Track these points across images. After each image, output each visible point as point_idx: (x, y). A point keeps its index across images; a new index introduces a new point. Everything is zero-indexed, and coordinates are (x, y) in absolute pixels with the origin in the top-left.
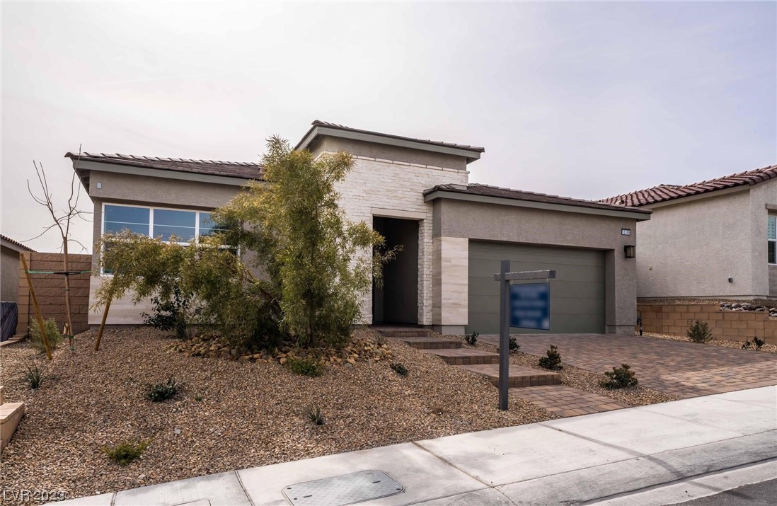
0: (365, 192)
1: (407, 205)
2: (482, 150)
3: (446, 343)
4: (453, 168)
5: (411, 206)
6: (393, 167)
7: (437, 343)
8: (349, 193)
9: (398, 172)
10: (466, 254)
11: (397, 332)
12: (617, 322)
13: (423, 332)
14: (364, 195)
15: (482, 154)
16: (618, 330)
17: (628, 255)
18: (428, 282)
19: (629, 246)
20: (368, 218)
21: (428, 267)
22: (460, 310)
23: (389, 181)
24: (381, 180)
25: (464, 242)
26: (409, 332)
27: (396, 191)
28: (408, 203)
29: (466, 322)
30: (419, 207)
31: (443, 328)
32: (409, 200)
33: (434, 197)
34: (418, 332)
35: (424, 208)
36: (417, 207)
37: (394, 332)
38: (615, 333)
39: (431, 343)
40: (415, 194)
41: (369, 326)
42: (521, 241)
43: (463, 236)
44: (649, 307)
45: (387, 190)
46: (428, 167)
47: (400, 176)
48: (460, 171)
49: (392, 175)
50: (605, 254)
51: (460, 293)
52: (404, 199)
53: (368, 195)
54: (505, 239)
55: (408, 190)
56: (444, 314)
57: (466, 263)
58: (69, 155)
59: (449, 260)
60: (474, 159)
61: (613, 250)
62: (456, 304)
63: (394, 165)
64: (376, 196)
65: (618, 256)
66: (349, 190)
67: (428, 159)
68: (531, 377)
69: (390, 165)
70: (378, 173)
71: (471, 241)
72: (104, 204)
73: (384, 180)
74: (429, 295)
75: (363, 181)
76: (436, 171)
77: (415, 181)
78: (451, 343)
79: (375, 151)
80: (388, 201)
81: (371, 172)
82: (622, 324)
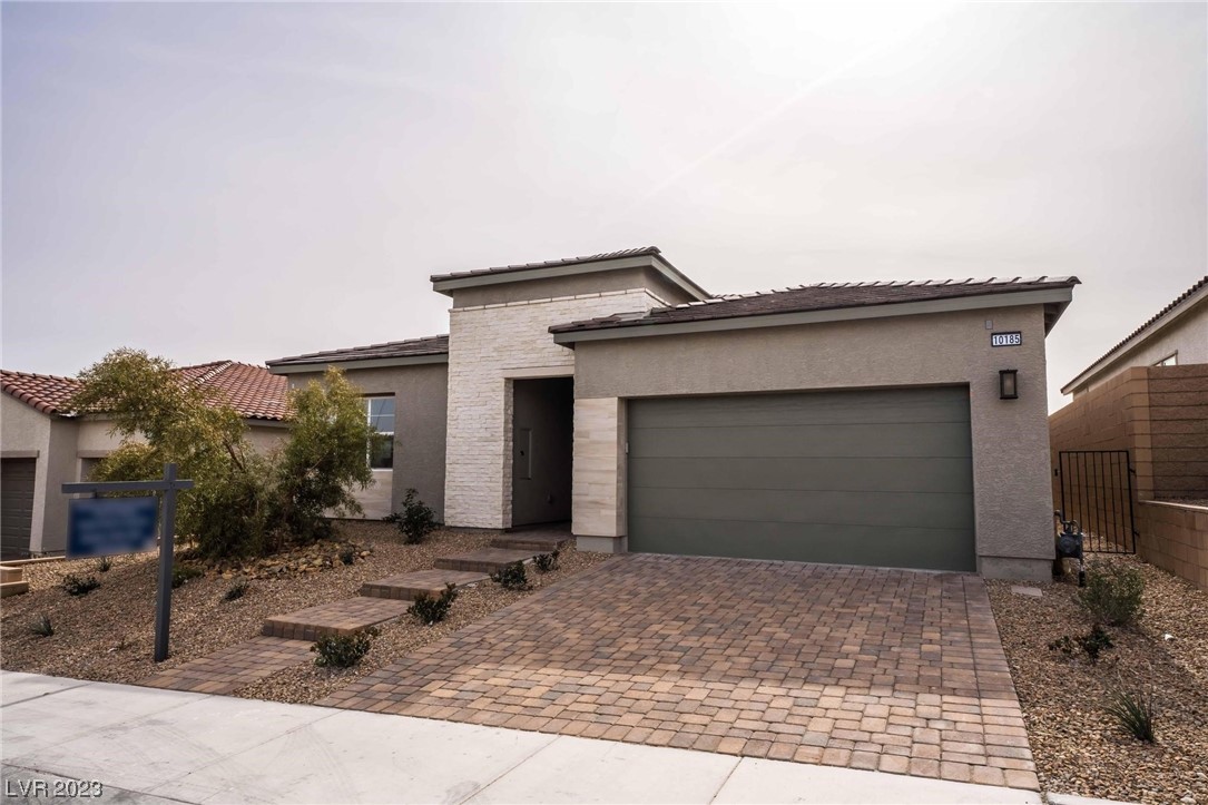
0: (496, 349)
1: (552, 361)
4: (619, 290)
6: (531, 309)
9: (536, 314)
10: (613, 422)
14: (494, 354)
16: (987, 568)
20: (498, 385)
22: (604, 512)
23: (525, 329)
24: (517, 330)
25: (612, 404)
27: (534, 342)
29: (612, 532)
30: (566, 358)
31: (578, 540)
36: (564, 359)
41: (506, 531)
43: (608, 396)
45: (525, 342)
46: (578, 297)
47: (540, 319)
48: (628, 291)
49: (530, 320)
51: (604, 484)
53: (500, 353)
54: (684, 391)
56: (577, 519)
57: (615, 436)
59: (586, 435)
62: (596, 503)
64: (509, 353)
65: (981, 396)
67: (579, 285)
69: (527, 307)
70: (510, 321)
73: (519, 330)
75: (492, 337)
79: (509, 293)
80: (524, 356)
81: (504, 322)
82: (1000, 553)
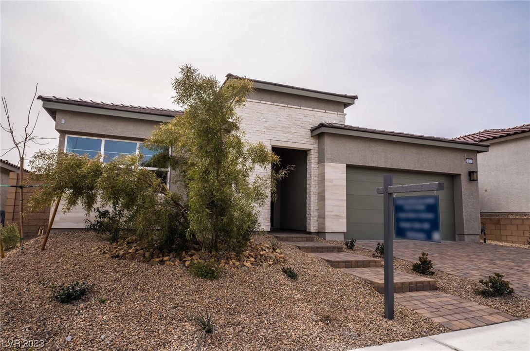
0: (266, 128)
1: (300, 140)
2: (355, 98)
3: (330, 247)
4: (334, 111)
5: (302, 139)
6: (287, 110)
7: (323, 248)
8: (254, 129)
9: (291, 113)
10: (344, 176)
11: (290, 237)
12: (466, 232)
13: (311, 237)
14: (265, 130)
15: (356, 100)
16: (467, 238)
17: (472, 179)
18: (315, 198)
19: (473, 172)
20: (268, 148)
21: (314, 186)
22: (341, 220)
23: (284, 120)
24: (278, 119)
25: (343, 167)
26: (299, 237)
27: (290, 128)
28: (299, 137)
29: (345, 230)
30: (308, 140)
31: (327, 235)
32: (300, 134)
33: (320, 132)
34: (306, 238)
35: (311, 140)
36: (306, 140)
37: (287, 238)
38: (464, 240)
39: (317, 248)
40: (305, 130)
41: (268, 232)
42: (388, 167)
43: (342, 163)
44: (489, 220)
45: (283, 127)
46: (314, 110)
47: (293, 116)
48: (339, 113)
49: (287, 115)
50: (453, 178)
51: (340, 206)
52: (296, 134)
53: (269, 131)
54: (375, 165)
55: (299, 127)
56: (327, 224)
57: (344, 183)
58: (40, 98)
59: (331, 181)
60: (350, 104)
61: (459, 175)
62: (337, 216)
63: (288, 108)
64: (274, 131)
65: (464, 179)
66: (254, 126)
67: (314, 104)
68: (410, 283)
69: (286, 108)
70: (276, 114)
71: (349, 167)
72: (67, 136)
73: (280, 119)
74: (315, 208)
75: (264, 120)
76: (321, 113)
77: (305, 120)
78: (334, 248)
79: (274, 98)
80: (284, 135)
81: (271, 113)
82: (470, 233)
